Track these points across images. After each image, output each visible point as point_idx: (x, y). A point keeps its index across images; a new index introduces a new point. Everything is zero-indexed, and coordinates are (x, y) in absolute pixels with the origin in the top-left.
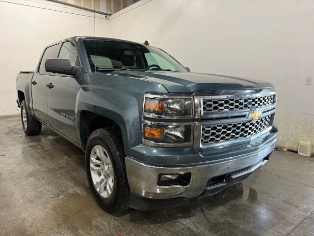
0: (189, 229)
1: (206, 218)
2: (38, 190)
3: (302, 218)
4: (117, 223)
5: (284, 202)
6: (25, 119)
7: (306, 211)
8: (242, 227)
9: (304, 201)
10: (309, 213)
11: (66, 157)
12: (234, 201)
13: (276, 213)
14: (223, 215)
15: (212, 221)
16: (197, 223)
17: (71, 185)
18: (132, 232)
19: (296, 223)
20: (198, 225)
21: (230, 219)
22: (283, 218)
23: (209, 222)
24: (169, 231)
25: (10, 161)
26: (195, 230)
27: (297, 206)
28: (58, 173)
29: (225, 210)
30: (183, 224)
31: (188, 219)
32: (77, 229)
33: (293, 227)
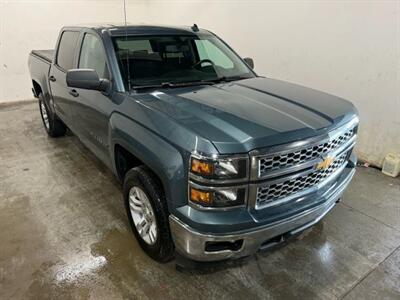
0: (239, 282)
1: (259, 268)
2: (73, 224)
3: (367, 271)
4: (162, 273)
5: (352, 247)
6: (45, 116)
7: (374, 260)
8: (298, 281)
9: (375, 247)
10: (377, 265)
11: (100, 174)
12: (293, 245)
13: (339, 263)
14: (278, 264)
15: (266, 273)
16: (250, 274)
17: (109, 217)
18: (177, 285)
19: (360, 277)
20: (249, 277)
21: (286, 271)
22: (346, 270)
23: (262, 274)
24: (218, 284)
25: (36, 179)
26: (246, 284)
27: (365, 254)
28: (92, 198)
29: (282, 258)
30: (233, 276)
31: (239, 269)
32: (120, 279)
33: (355, 282)
